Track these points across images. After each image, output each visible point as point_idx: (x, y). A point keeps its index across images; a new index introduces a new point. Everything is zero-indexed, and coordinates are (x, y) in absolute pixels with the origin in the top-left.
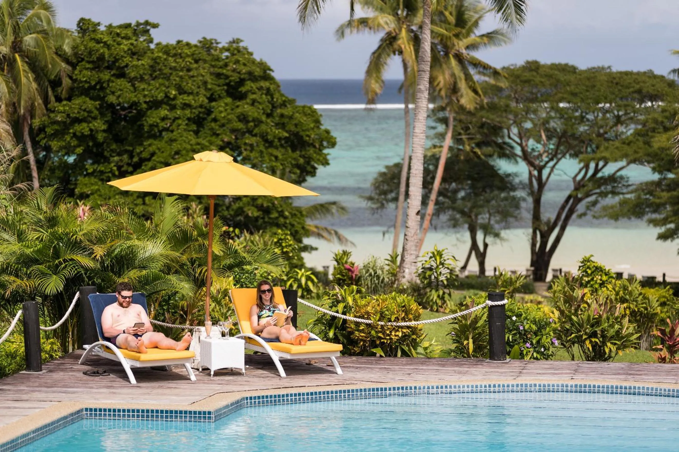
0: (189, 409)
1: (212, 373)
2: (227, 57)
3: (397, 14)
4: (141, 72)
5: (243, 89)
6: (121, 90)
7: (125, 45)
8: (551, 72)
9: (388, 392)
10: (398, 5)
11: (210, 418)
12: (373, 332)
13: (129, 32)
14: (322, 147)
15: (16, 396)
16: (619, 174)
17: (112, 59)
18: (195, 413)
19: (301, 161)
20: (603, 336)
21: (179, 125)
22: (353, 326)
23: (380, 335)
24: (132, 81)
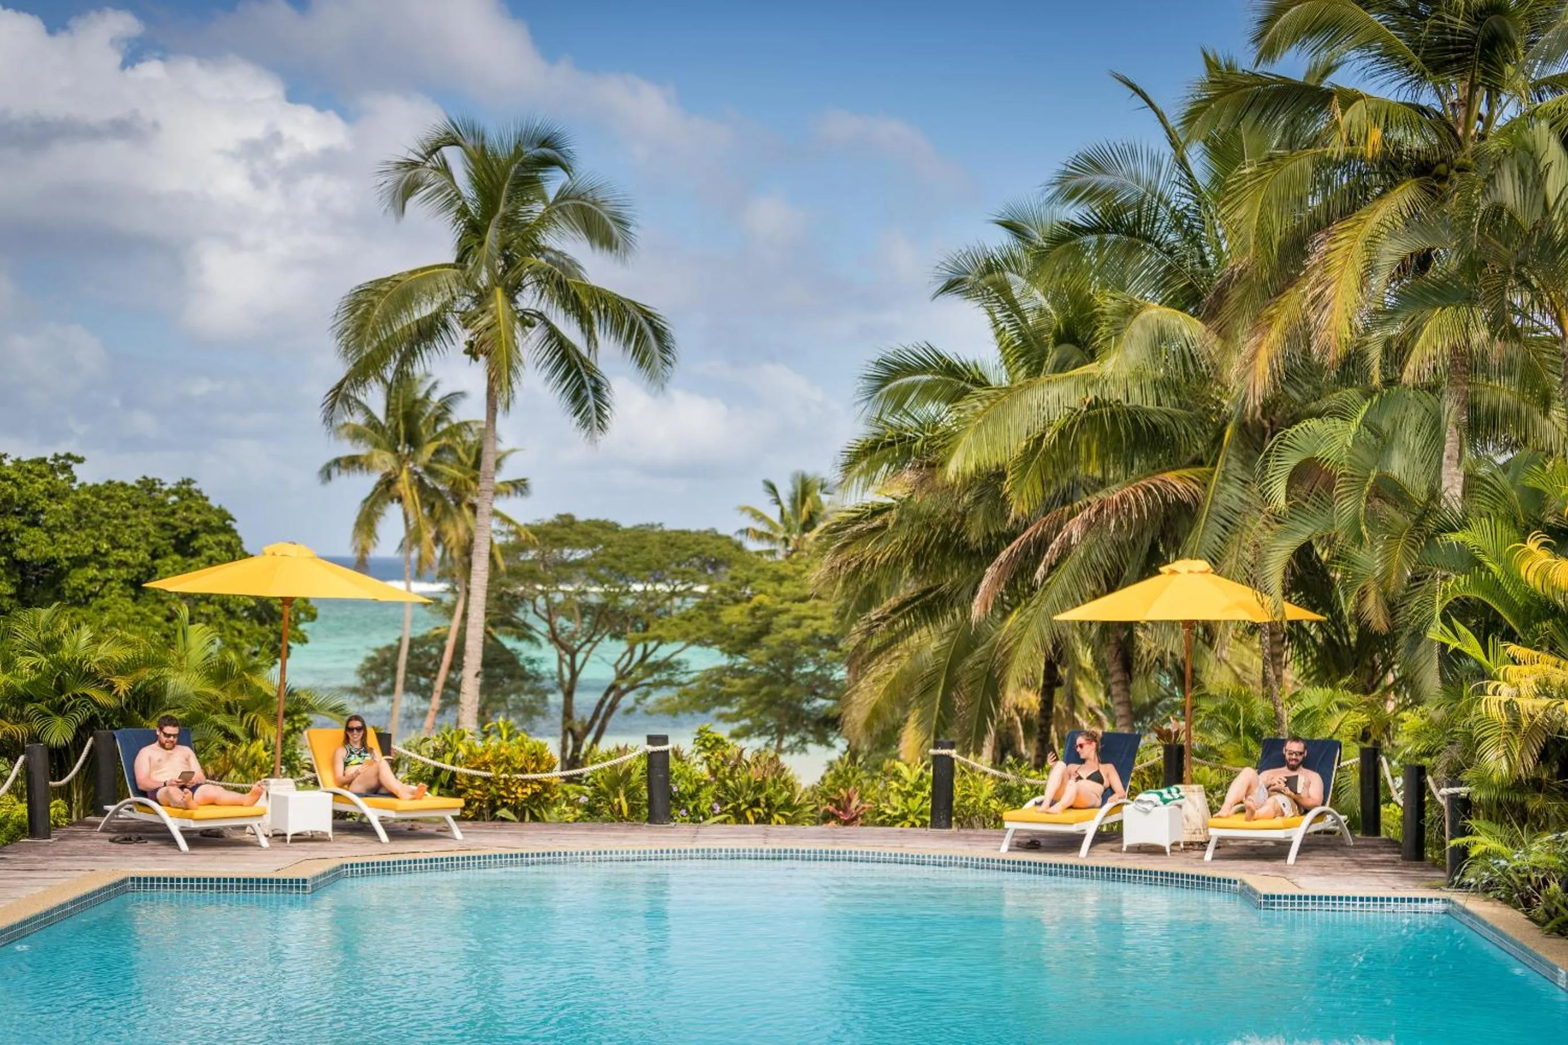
0: (276, 876)
1: (289, 838)
2: (174, 503)
3: (397, 451)
4: (62, 519)
5: (196, 544)
6: (34, 542)
7: (40, 485)
8: (590, 529)
9: (530, 859)
10: (398, 439)
11: (304, 888)
12: (493, 789)
13: (44, 469)
14: (297, 621)
15: (28, 866)
16: (675, 658)
17: (23, 502)
18: (285, 881)
19: (272, 637)
20: (769, 805)
21: (112, 589)
22: (465, 781)
23: (503, 793)
24: (49, 530)
